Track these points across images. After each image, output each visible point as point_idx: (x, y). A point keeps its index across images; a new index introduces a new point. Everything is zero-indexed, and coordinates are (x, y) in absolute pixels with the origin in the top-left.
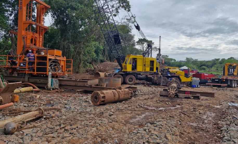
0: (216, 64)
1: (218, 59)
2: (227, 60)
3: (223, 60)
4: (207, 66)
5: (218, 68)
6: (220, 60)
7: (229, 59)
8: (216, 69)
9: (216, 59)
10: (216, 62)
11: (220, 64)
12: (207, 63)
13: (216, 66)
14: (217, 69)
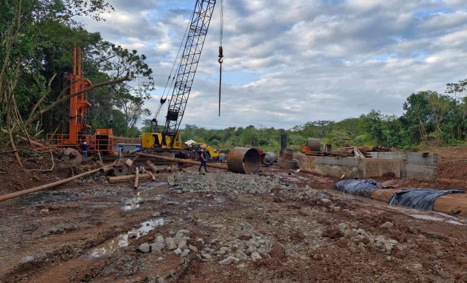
0: (231, 135)
1: (234, 128)
2: (245, 130)
3: (240, 129)
4: (219, 139)
5: (234, 142)
6: (236, 130)
7: (247, 128)
8: (231, 143)
9: (230, 128)
10: (231, 133)
11: (236, 137)
12: (218, 133)
13: (231, 138)
14: (233, 144)
